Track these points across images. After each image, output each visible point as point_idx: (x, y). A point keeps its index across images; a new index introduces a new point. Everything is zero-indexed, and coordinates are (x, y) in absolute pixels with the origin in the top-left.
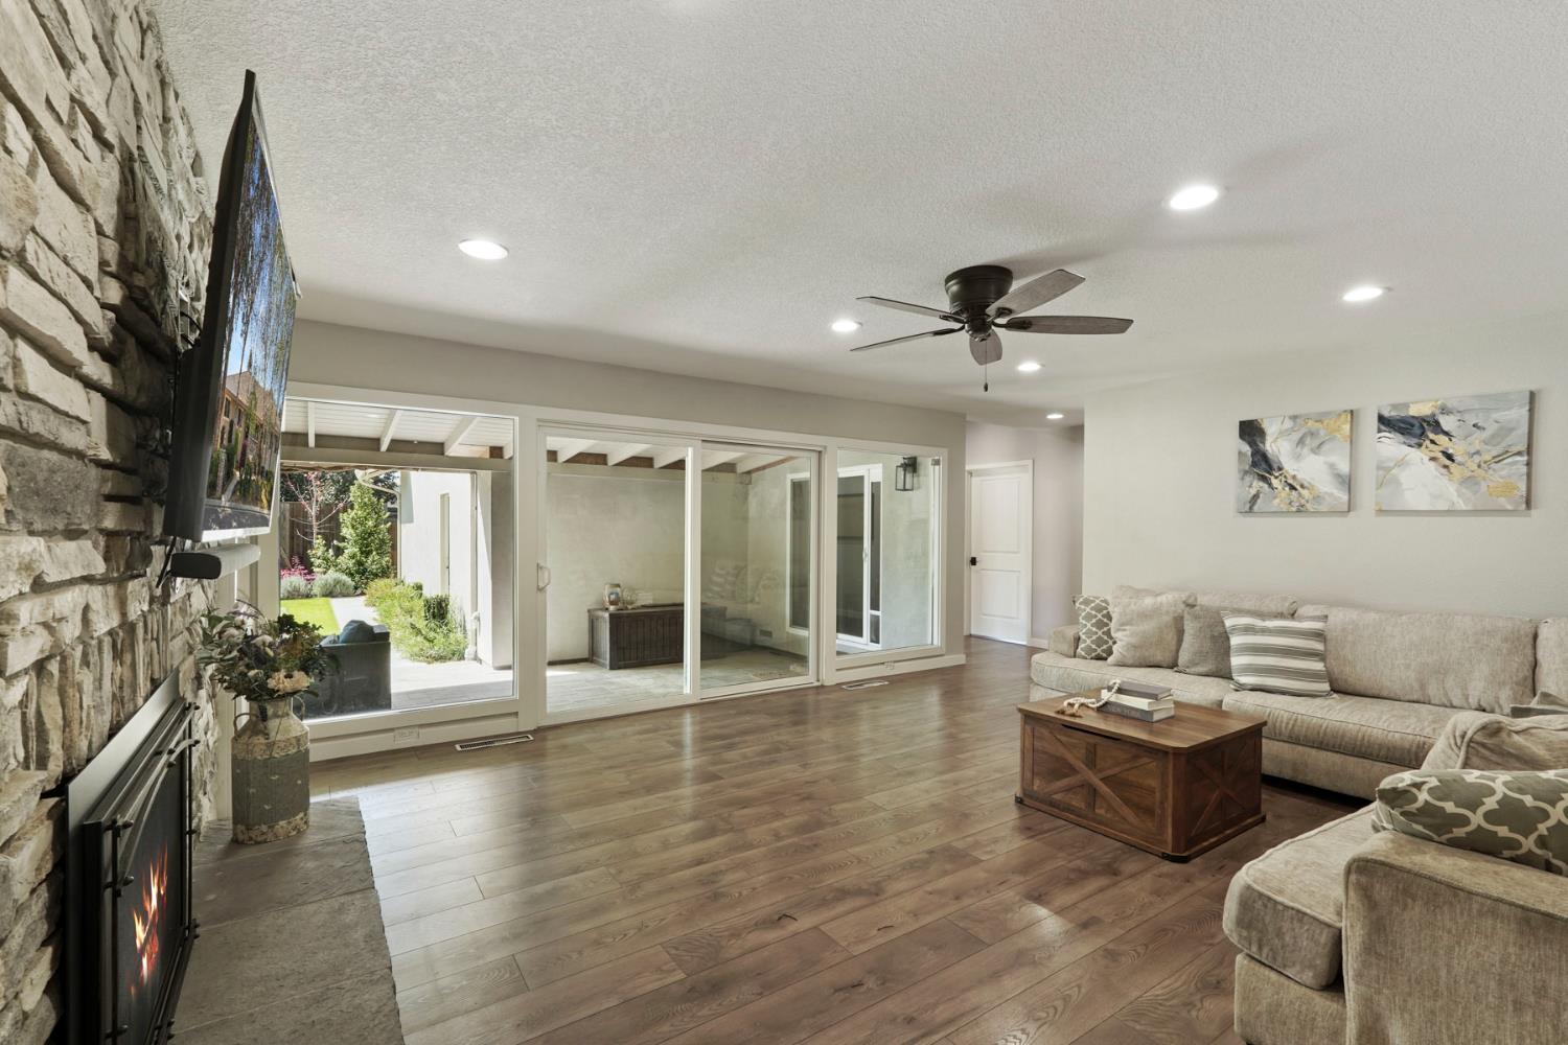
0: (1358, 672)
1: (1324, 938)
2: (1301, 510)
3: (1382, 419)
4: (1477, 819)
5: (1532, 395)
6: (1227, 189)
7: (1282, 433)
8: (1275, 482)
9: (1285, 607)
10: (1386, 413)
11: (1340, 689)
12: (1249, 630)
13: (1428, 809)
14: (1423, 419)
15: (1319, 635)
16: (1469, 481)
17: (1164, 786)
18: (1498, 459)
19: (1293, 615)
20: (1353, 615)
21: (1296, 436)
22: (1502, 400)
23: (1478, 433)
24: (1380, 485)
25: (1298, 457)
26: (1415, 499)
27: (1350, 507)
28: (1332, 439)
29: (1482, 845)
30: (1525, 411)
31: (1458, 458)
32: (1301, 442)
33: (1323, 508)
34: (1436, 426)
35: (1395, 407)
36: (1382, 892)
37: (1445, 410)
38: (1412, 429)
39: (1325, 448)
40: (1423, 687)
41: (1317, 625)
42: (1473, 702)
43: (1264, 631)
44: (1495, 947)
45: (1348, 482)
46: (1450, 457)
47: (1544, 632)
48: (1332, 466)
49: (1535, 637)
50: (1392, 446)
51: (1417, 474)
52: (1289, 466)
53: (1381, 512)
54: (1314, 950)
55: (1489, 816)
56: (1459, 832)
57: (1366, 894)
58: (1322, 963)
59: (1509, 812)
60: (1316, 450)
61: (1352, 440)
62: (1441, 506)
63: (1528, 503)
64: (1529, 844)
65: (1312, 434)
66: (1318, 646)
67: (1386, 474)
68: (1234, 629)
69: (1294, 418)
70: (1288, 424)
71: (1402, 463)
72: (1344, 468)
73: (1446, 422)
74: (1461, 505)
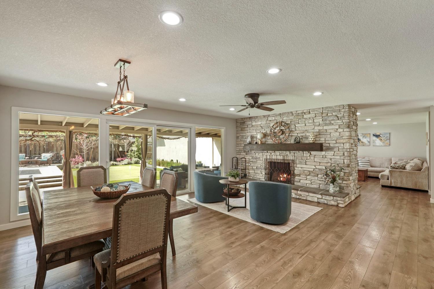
0: (373, 164)
1: (387, 176)
2: (363, 145)
3: (373, 135)
4: (396, 167)
5: (390, 133)
6: (361, 113)
7: (361, 136)
8: (360, 142)
9: (363, 157)
10: (374, 134)
11: (372, 167)
12: (361, 160)
13: (393, 167)
14: (378, 135)
15: (369, 160)
16: (383, 142)
17: (362, 174)
18: (387, 140)
19: (364, 158)
20: (372, 158)
21: (363, 136)
22: (387, 133)
23: (384, 137)
24: (373, 143)
25: (363, 139)
26: (378, 144)
27: (370, 145)
28: (367, 137)
29: (397, 169)
30: (389, 135)
31: (382, 140)
32: (363, 137)
33: (366, 145)
34: (380, 136)
35: (375, 133)
36: (391, 172)
37: (381, 134)
38: (377, 136)
39: (367, 138)
40: (380, 165)
41: (369, 159)
42: (386, 167)
43: (363, 160)
44: (398, 173)
45: (369, 142)
46: (381, 140)
47: (392, 159)
48: (367, 140)
49: (391, 159)
50: (375, 138)
51: (378, 141)
52: (362, 140)
53: (373, 146)
54: (386, 178)
55: (397, 167)
56: (395, 168)
57: (390, 172)
58: (387, 178)
59: (398, 166)
60: (365, 138)
61: (370, 137)
62: (381, 145)
63: (390, 145)
64: (399, 168)
65: (365, 136)
66: (369, 161)
67: (374, 142)
68: (359, 160)
69: (362, 134)
70: (362, 135)
71: (376, 140)
72: (369, 140)
73: (381, 136)
74: (383, 145)
